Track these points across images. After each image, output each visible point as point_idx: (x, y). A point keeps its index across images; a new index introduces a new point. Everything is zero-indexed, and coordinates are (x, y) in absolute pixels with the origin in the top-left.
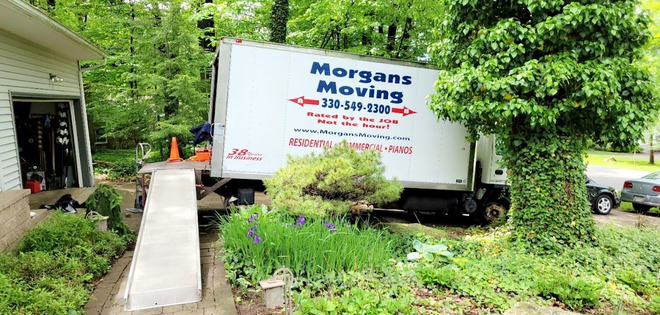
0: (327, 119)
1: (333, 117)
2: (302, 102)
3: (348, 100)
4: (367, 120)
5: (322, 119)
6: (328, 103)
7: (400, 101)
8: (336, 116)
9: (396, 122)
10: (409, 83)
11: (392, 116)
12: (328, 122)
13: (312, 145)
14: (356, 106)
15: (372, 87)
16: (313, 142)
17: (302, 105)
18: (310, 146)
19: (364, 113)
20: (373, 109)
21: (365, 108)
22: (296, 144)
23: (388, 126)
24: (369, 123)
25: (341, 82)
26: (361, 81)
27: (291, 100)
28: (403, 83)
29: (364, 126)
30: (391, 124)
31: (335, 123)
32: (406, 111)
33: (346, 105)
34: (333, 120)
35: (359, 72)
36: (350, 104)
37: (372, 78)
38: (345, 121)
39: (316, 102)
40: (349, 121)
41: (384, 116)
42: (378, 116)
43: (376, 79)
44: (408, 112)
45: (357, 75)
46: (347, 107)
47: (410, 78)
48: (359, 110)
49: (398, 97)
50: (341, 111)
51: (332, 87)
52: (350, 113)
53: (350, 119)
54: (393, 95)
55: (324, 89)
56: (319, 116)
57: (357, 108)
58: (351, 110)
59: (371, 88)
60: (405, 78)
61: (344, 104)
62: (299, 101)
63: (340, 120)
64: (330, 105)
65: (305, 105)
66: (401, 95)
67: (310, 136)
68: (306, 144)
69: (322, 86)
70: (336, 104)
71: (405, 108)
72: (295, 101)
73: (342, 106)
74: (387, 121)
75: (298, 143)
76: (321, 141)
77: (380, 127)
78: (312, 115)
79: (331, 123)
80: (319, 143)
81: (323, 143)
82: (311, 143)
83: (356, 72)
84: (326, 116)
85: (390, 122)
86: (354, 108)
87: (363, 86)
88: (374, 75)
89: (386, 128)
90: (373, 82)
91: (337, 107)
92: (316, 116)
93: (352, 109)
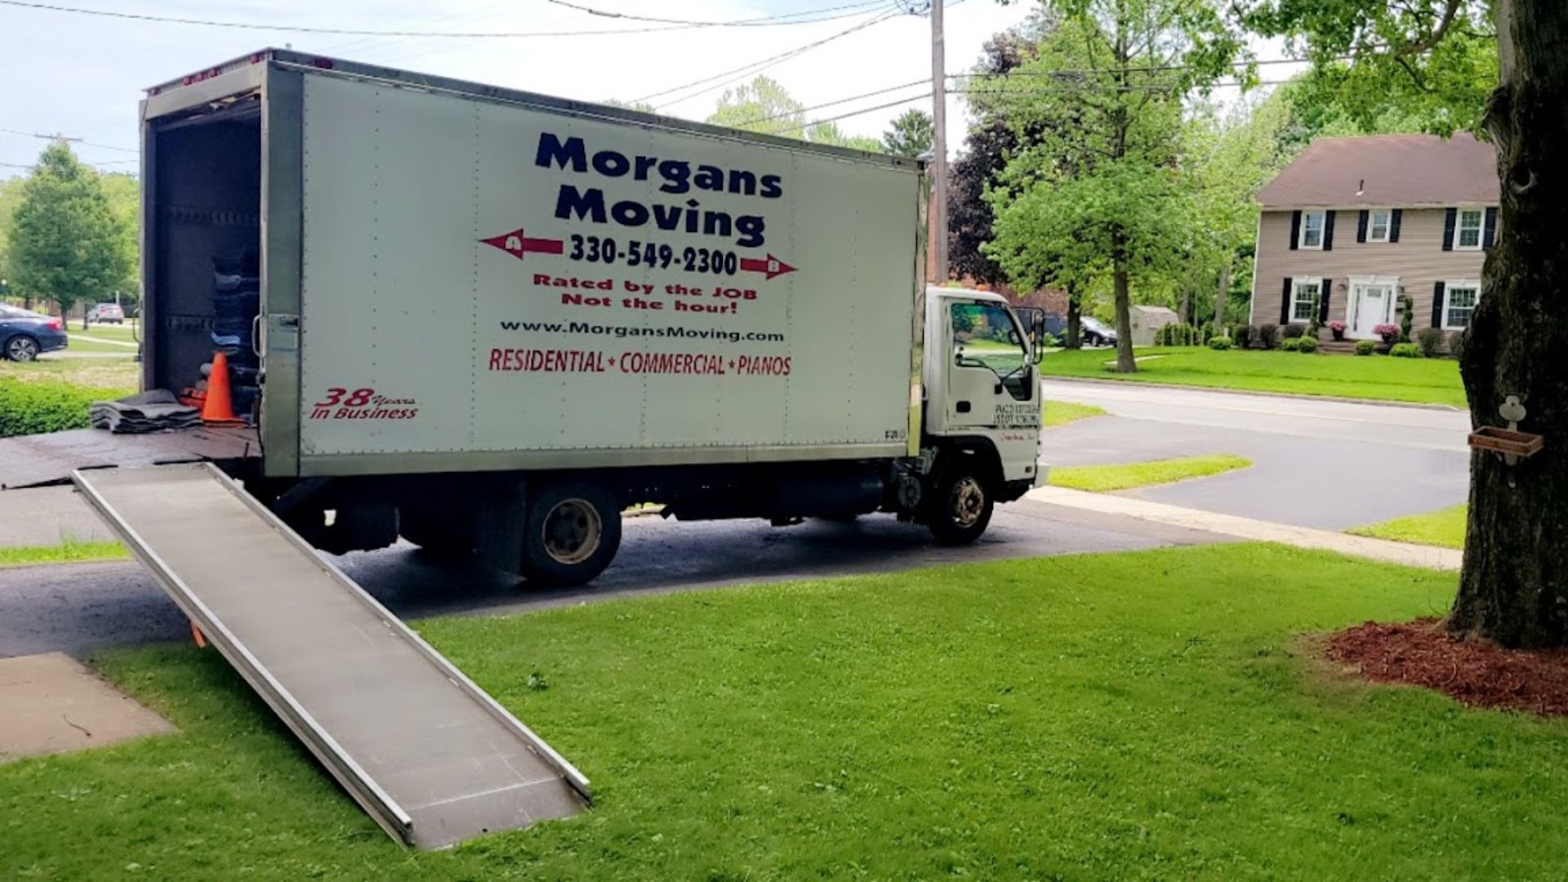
0: (586, 294)
1: (600, 285)
2: (518, 246)
3: (636, 239)
4: (685, 292)
5: (572, 291)
6: (587, 247)
7: (758, 241)
8: (609, 285)
9: (751, 295)
10: (775, 193)
11: (743, 279)
12: (587, 301)
13: (551, 365)
14: (657, 254)
15: (693, 203)
16: (553, 357)
17: (519, 254)
18: (547, 369)
19: (676, 273)
20: (698, 262)
21: (677, 261)
22: (508, 364)
23: (734, 305)
24: (689, 300)
25: (616, 190)
26: (665, 188)
27: (486, 241)
28: (764, 194)
29: (678, 308)
30: (740, 301)
31: (606, 302)
32: (773, 266)
33: (632, 252)
34: (600, 294)
35: (658, 164)
36: (642, 250)
37: (690, 180)
38: (632, 296)
39: (554, 247)
40: (640, 295)
41: (724, 280)
42: (709, 281)
43: (700, 182)
44: (777, 270)
45: (653, 172)
46: (633, 257)
47: (778, 179)
48: (664, 266)
49: (753, 230)
50: (619, 270)
51: (592, 203)
52: (641, 273)
53: (642, 290)
54: (742, 223)
55: (573, 210)
56: (564, 283)
57: (660, 262)
58: (643, 265)
59: (689, 208)
60: (768, 180)
61: (626, 249)
62: (509, 245)
63: (618, 293)
64: (592, 254)
65: (526, 254)
66: (759, 223)
67: (544, 341)
68: (536, 364)
69: (569, 201)
70: (605, 251)
71: (770, 258)
72: (499, 242)
73: (622, 255)
74: (732, 293)
75: (514, 363)
76: (574, 353)
77: (716, 309)
78: (546, 283)
79: (597, 302)
80: (570, 357)
81: (578, 358)
82: (548, 360)
83: (653, 161)
84: (584, 284)
85: (739, 294)
86: (651, 261)
87: (670, 201)
88: (694, 171)
89: (729, 310)
90: (695, 192)
91: (609, 260)
92: (556, 284)
93: (647, 264)
